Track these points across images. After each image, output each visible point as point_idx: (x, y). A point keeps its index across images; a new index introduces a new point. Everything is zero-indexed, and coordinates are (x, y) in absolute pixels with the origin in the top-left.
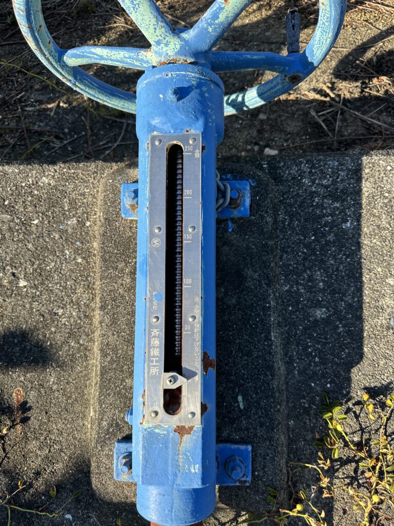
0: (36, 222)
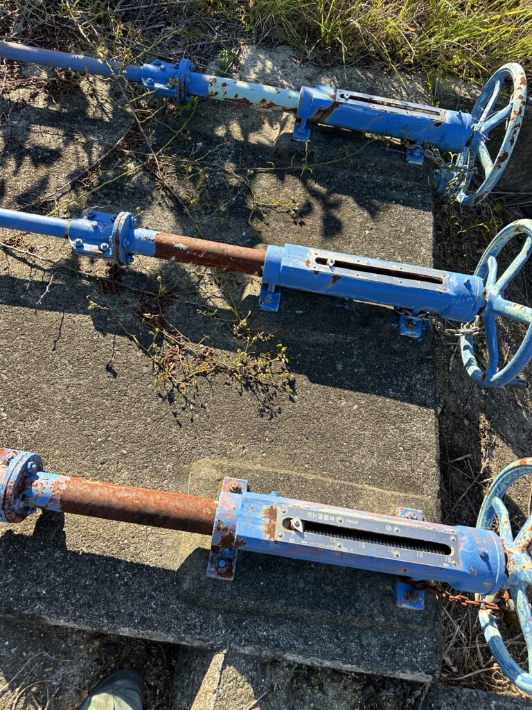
0: (400, 243)
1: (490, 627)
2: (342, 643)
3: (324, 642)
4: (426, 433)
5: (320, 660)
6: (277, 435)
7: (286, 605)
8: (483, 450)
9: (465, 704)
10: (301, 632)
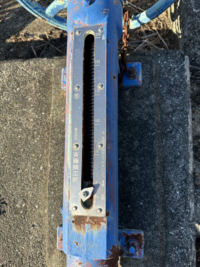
1: (140, 19)
2: (174, 128)
3: (176, 142)
4: (3, 70)
5: (189, 145)
6: (19, 196)
7: (155, 180)
8: (29, 40)
9: (195, 34)
10: (172, 162)
